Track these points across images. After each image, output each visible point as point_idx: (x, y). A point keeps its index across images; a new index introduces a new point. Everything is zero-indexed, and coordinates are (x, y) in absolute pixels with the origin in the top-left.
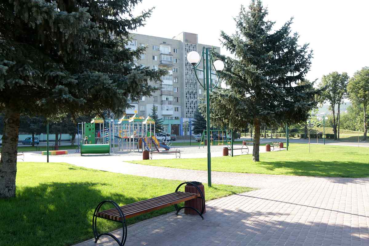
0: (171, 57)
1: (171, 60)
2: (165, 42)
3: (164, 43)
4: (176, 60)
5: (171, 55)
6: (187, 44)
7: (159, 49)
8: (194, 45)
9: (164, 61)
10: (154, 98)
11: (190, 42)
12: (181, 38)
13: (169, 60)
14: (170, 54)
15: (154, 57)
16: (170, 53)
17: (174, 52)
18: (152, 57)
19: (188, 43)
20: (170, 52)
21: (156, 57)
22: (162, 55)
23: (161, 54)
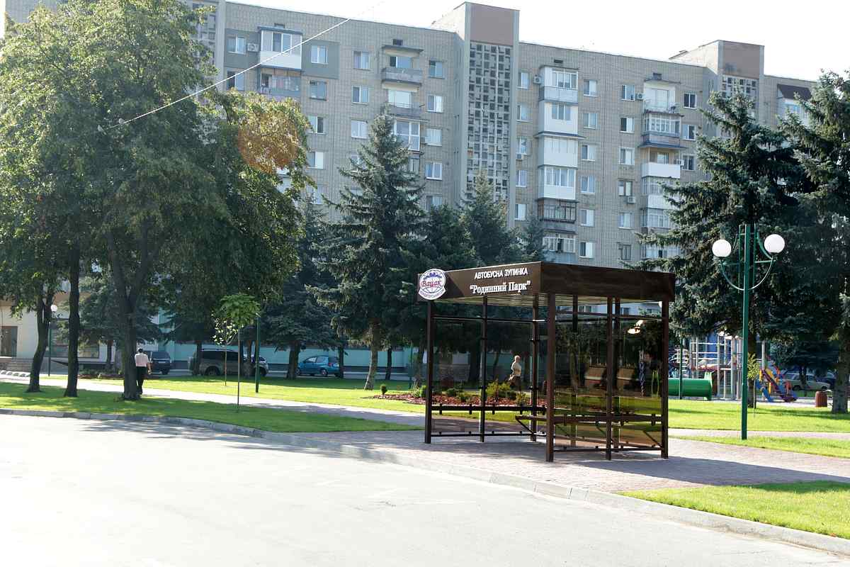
0: (677, 123)
1: (677, 131)
2: (658, 73)
3: (657, 77)
4: (691, 128)
5: (678, 115)
6: (730, 81)
7: (641, 96)
8: (750, 81)
9: (655, 134)
10: (621, 249)
11: (739, 71)
12: (711, 60)
13: (671, 131)
14: (673, 113)
15: (624, 122)
16: (674, 108)
17: (686, 104)
18: (619, 123)
19: (733, 77)
20: (674, 105)
21: (629, 122)
22: (651, 117)
23: (647, 112)
